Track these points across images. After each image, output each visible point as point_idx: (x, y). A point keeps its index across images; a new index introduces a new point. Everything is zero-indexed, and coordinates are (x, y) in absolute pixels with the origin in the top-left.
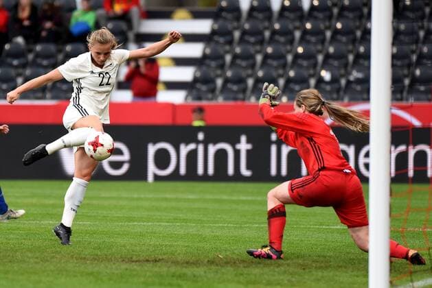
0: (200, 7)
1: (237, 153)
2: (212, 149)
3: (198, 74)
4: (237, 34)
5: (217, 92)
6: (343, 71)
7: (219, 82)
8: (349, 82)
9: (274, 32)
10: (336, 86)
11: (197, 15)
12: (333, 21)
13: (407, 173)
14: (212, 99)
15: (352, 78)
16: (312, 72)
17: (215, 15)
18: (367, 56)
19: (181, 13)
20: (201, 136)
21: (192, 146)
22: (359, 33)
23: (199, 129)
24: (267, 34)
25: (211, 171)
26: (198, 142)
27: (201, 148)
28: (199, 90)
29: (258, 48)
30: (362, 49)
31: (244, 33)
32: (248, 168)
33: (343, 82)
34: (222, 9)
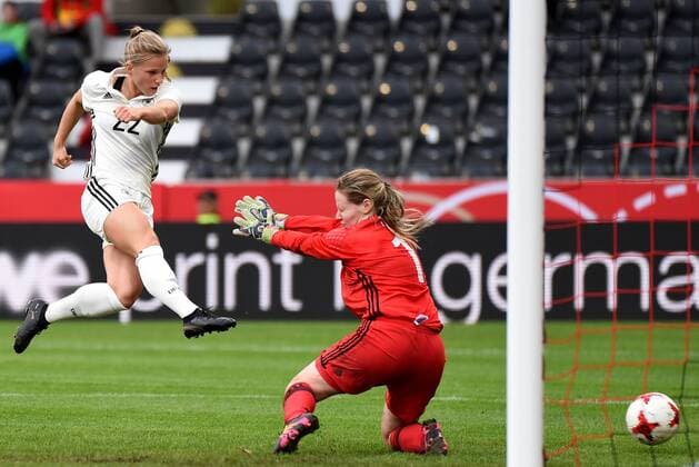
0: (210, 15)
1: (276, 271)
2: (232, 264)
3: (208, 133)
4: (274, 62)
5: (241, 164)
6: (459, 126)
7: (244, 146)
8: (470, 145)
9: (339, 59)
10: (448, 151)
11: (204, 29)
12: (443, 38)
13: (571, 303)
14: (231, 176)
15: (475, 138)
16: (405, 126)
17: (235, 29)
18: (502, 99)
19: (177, 26)
20: (212, 241)
21: (197, 259)
22: (487, 59)
23: (209, 228)
24: (327, 61)
25: (230, 302)
26: (206, 251)
27: (212, 262)
28: (208, 160)
29: (311, 85)
30: (492, 87)
31: (287, 60)
32: (296, 295)
33: (460, 144)
34: (248, 19)
